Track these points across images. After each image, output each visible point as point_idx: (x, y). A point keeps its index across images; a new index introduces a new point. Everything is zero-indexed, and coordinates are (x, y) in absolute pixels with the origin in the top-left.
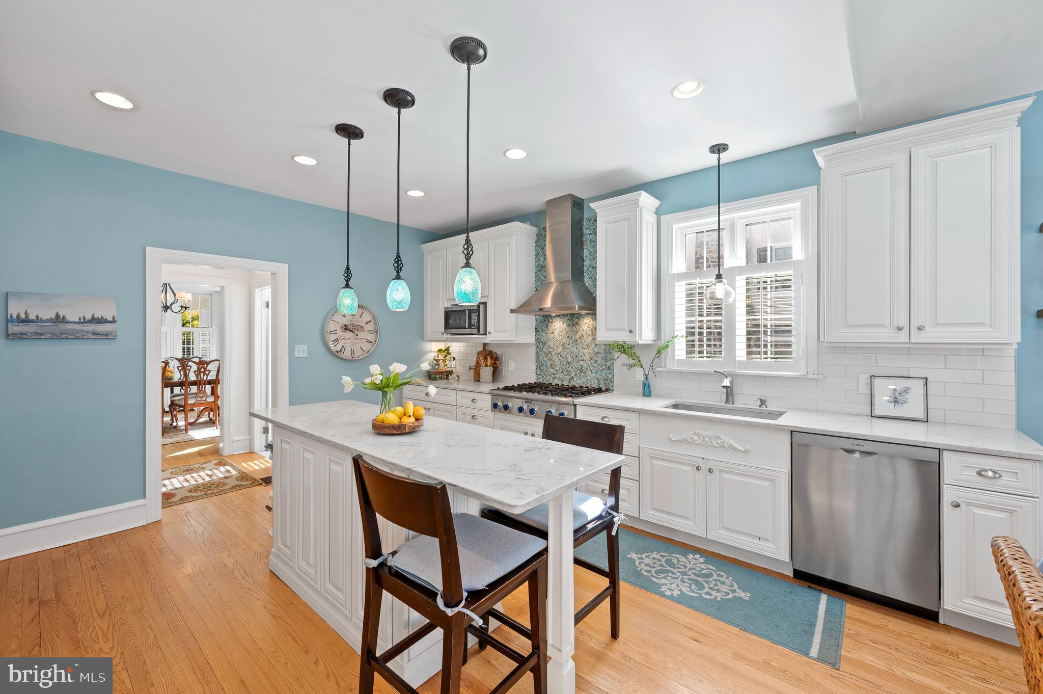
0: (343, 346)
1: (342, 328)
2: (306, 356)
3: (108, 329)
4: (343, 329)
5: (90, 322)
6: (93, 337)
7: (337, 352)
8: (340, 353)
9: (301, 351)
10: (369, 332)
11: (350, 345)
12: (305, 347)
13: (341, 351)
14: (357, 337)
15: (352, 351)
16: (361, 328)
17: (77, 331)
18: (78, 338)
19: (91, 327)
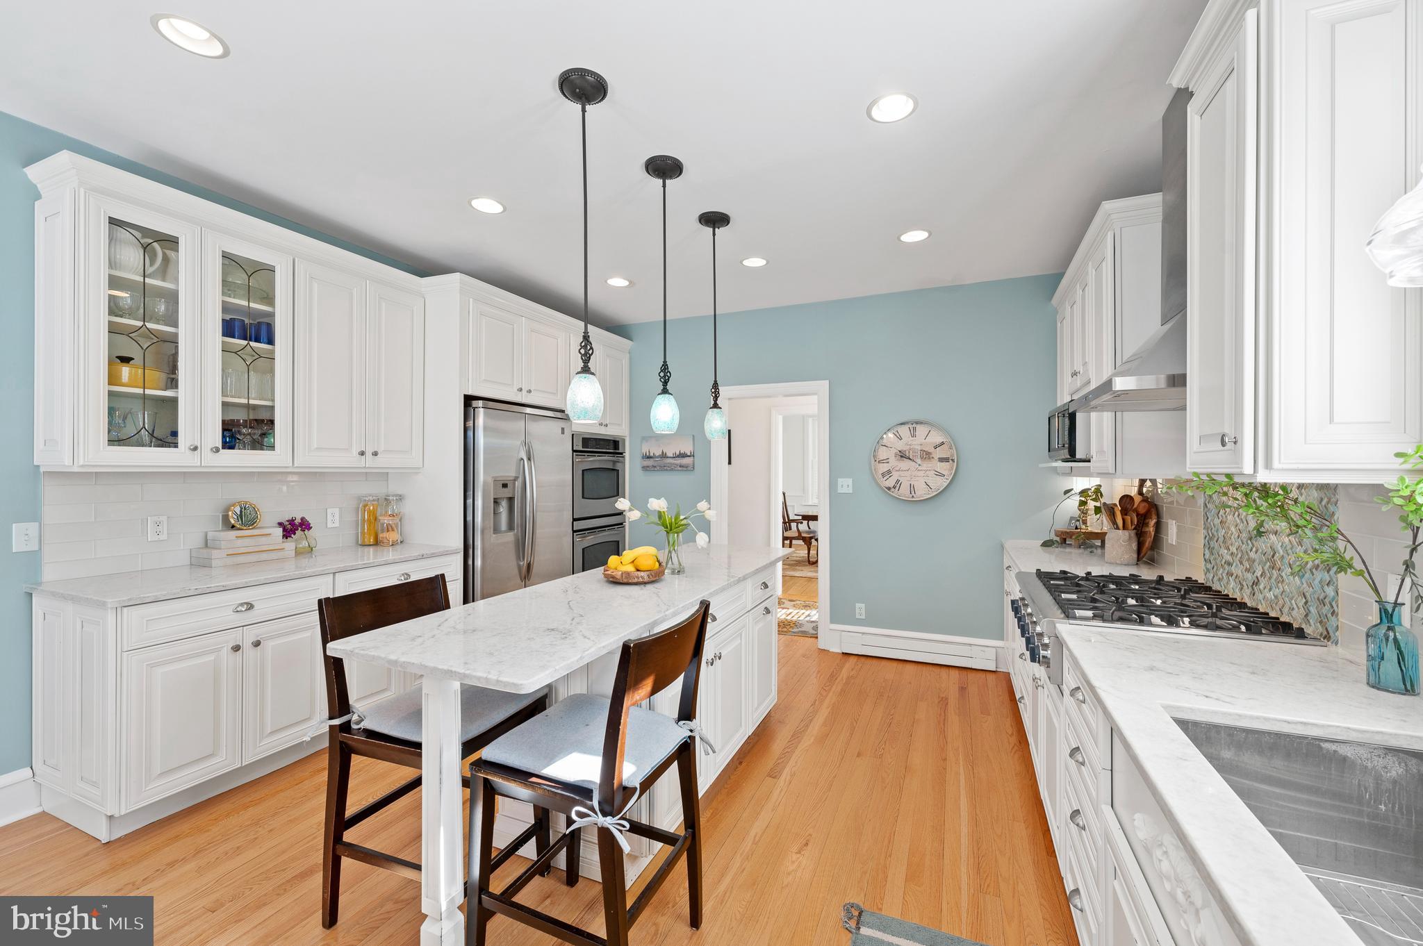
0: (898, 481)
1: (896, 454)
2: (851, 492)
3: (688, 462)
4: (898, 457)
5: (678, 456)
6: (680, 469)
7: (889, 489)
8: (893, 490)
9: (845, 485)
10: (941, 460)
11: (909, 479)
12: (850, 481)
13: (894, 487)
14: (920, 468)
15: (912, 488)
16: (926, 454)
17: (672, 464)
18: (672, 470)
19: (679, 461)
